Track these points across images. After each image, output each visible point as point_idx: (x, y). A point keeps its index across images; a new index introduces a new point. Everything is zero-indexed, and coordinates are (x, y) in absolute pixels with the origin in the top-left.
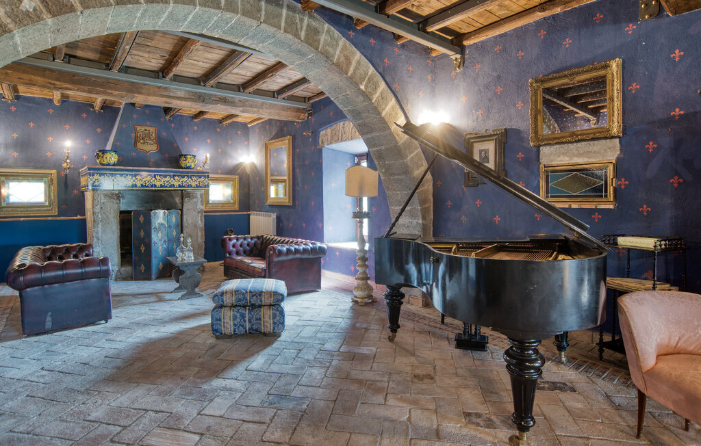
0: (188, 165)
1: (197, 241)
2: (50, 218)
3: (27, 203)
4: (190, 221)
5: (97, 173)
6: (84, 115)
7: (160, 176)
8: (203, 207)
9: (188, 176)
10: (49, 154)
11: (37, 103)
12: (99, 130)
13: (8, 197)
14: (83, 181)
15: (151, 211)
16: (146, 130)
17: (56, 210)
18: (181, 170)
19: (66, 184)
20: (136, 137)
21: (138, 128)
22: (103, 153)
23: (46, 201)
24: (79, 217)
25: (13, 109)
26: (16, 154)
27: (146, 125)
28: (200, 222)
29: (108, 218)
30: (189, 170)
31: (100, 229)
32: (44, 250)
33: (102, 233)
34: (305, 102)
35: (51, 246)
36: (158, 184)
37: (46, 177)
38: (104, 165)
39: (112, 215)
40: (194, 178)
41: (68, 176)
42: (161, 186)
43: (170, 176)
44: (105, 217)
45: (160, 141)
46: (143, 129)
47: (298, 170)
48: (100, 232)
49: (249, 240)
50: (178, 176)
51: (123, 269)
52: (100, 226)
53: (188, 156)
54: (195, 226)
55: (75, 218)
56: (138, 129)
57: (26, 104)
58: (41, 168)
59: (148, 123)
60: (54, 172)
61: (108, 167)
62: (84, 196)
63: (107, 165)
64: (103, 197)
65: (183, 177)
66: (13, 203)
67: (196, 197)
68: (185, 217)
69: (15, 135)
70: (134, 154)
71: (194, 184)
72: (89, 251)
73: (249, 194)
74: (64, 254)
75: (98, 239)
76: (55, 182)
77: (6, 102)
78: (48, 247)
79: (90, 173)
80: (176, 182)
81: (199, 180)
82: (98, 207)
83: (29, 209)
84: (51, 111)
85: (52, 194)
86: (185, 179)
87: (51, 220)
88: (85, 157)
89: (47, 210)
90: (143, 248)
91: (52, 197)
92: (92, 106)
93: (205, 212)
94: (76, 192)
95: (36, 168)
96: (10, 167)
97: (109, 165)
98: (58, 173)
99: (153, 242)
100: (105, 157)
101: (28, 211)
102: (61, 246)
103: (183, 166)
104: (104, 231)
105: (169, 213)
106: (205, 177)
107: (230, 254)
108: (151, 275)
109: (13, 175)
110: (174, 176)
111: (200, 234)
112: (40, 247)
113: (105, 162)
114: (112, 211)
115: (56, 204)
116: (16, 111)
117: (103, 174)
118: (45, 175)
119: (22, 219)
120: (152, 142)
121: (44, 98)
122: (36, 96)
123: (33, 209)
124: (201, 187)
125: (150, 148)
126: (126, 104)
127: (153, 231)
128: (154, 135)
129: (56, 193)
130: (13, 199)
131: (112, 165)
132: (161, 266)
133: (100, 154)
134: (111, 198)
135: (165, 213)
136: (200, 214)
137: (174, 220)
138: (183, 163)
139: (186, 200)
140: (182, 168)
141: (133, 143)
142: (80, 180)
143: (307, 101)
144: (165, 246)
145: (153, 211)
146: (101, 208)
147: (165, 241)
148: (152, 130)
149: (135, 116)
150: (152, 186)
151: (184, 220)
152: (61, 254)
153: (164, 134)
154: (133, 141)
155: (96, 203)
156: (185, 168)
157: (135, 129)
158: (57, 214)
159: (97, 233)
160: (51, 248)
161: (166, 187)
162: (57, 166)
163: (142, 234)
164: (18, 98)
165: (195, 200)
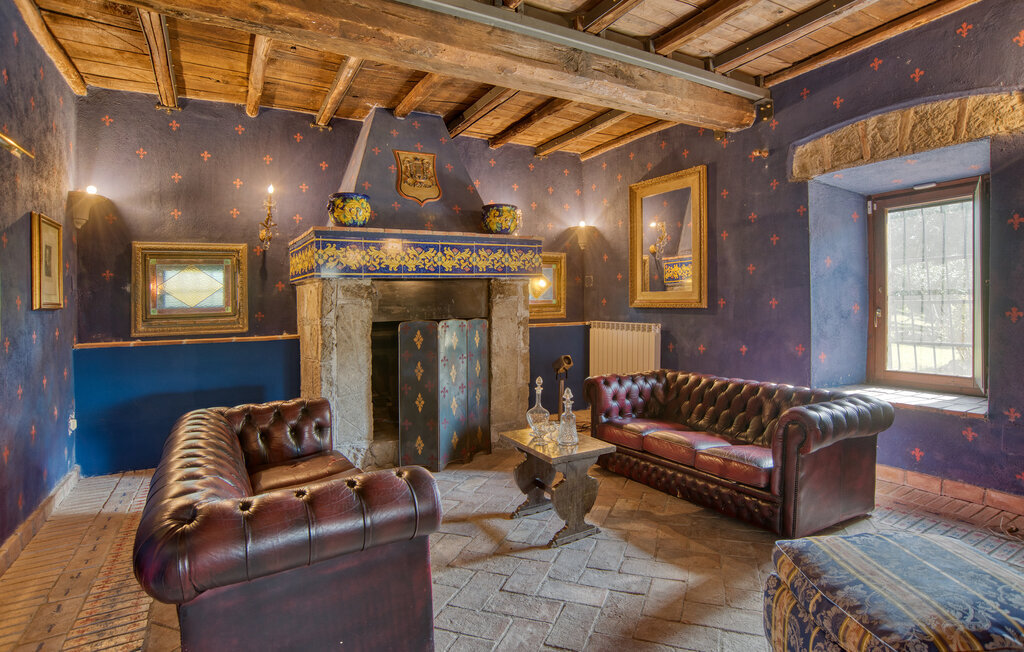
0: (504, 226)
1: (516, 383)
2: (234, 339)
3: (193, 309)
4: (504, 343)
5: (332, 243)
6: (299, 137)
7: (452, 247)
8: (527, 314)
9: (503, 249)
10: (235, 212)
11: (216, 115)
12: (324, 165)
13: (162, 297)
14: (297, 263)
15: (439, 321)
16: (416, 159)
17: (246, 321)
18: (491, 236)
19: (264, 272)
20: (399, 173)
21: (403, 155)
22: (344, 201)
23: (227, 304)
24: (285, 336)
25: (175, 125)
26: (177, 213)
27: (416, 151)
28: (522, 344)
29: (350, 337)
30: (505, 236)
31: (334, 363)
32: (230, 418)
33: (338, 370)
34: (758, 85)
35: (245, 406)
36: (448, 265)
37: (228, 257)
38: (345, 225)
39: (358, 332)
40: (515, 254)
41: (268, 255)
42: (455, 270)
43: (471, 248)
44: (345, 336)
45: (442, 181)
46: (411, 156)
47: (725, 235)
48: (334, 368)
49: (641, 382)
50: (486, 248)
51: (378, 445)
52: (334, 356)
53: (504, 208)
54: (514, 352)
55: (280, 337)
56: (402, 157)
57: (198, 116)
58: (220, 240)
59: (419, 146)
60: (243, 247)
61: (353, 229)
62: (294, 294)
63: (350, 225)
64: (340, 295)
65: (495, 250)
66: (172, 309)
67: (515, 294)
68: (494, 333)
69: (177, 177)
70: (396, 205)
71: (514, 265)
72: (323, 417)
73: (583, 287)
74: (272, 425)
75: (331, 384)
76: (244, 267)
77: (162, 113)
78: (238, 408)
79: (318, 243)
80: (482, 261)
81: (523, 258)
82: (332, 315)
83: (198, 321)
84: (240, 129)
85: (239, 291)
86: (499, 255)
87: (236, 343)
88: (298, 218)
89: (229, 323)
90: (420, 403)
91: (239, 298)
92: (312, 119)
93: (531, 321)
94: (281, 286)
95: (211, 240)
96: (165, 239)
97: (354, 225)
98: (251, 249)
99: (441, 389)
100: (347, 208)
101: (195, 324)
102: (265, 406)
103: (494, 227)
104: (341, 366)
105: (470, 326)
106: (534, 250)
107: (607, 415)
108: (437, 459)
109: (170, 256)
110: (478, 248)
111: (521, 368)
112: (223, 409)
113: (349, 219)
114: (358, 323)
115: (245, 311)
116: (179, 129)
117: (344, 245)
118: (228, 253)
119: (185, 341)
120: (430, 183)
121: (228, 104)
122: (215, 100)
123: (204, 320)
124: (527, 272)
125: (426, 193)
126: (377, 110)
127: (441, 364)
128: (431, 168)
129: (246, 289)
130: (171, 302)
131: (361, 226)
132: (455, 439)
133: (338, 202)
134: (357, 295)
135: (462, 326)
136: (522, 328)
137: (477, 340)
138: (494, 222)
139: (497, 299)
140: (490, 231)
141: (394, 183)
142: (288, 261)
143: (762, 83)
144: (463, 396)
145: (442, 323)
146: (337, 317)
147: (462, 387)
148: (427, 158)
149: (395, 133)
150: (436, 270)
151: (494, 340)
152: (266, 426)
153: (449, 167)
154: (394, 180)
155: (327, 306)
156: (497, 232)
157: (397, 157)
158: (246, 329)
159: (329, 370)
160: (245, 410)
161: (463, 271)
162: (248, 236)
163: (419, 371)
164: (183, 103)
165: (514, 298)
